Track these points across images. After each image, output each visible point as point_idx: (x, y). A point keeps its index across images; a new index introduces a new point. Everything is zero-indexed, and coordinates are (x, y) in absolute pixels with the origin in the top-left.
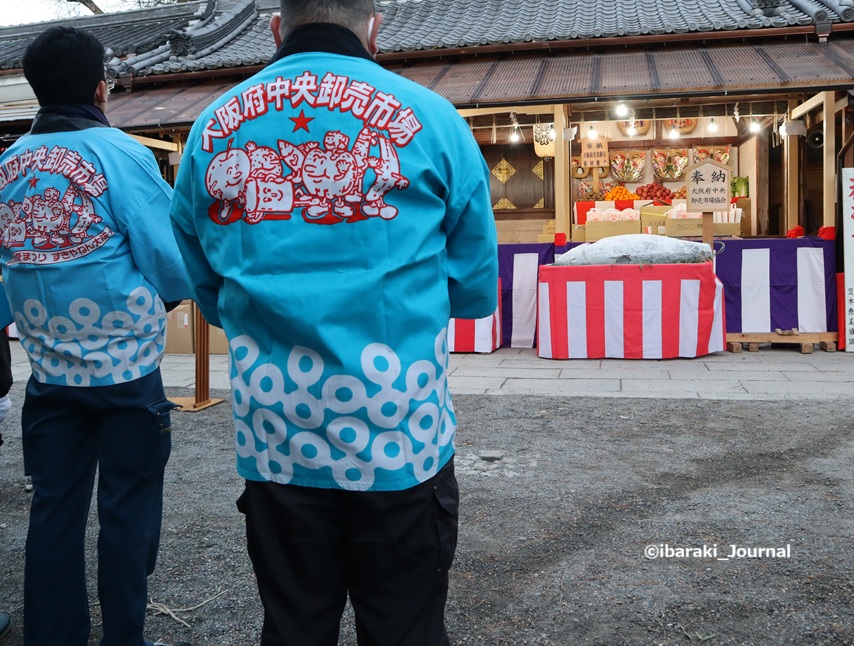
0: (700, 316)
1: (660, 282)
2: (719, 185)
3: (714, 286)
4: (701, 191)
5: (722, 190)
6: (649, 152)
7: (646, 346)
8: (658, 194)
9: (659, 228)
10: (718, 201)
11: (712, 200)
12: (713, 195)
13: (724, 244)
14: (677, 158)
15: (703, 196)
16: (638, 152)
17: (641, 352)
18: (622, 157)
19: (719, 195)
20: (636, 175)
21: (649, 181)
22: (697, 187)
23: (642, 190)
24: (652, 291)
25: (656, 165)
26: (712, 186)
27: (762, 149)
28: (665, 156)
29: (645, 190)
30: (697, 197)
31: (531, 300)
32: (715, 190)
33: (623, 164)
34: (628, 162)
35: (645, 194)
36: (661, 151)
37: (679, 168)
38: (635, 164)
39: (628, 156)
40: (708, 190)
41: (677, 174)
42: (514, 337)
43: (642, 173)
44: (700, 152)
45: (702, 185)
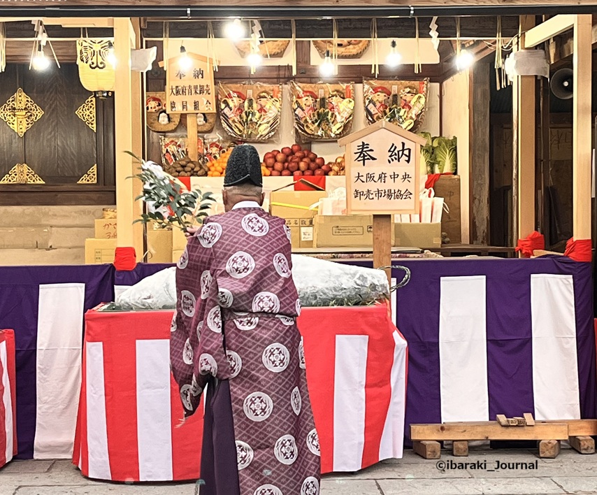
0: (368, 399)
2: (401, 167)
3: (392, 345)
4: (370, 177)
5: (406, 177)
6: (287, 87)
8: (302, 165)
9: (303, 229)
10: (399, 195)
11: (389, 195)
12: (390, 185)
13: (408, 272)
14: (335, 101)
15: (373, 186)
16: (267, 86)
18: (240, 96)
19: (400, 185)
20: (263, 130)
21: (287, 140)
22: (364, 171)
23: (275, 157)
25: (298, 111)
26: (389, 169)
27: (479, 91)
28: (314, 96)
29: (280, 157)
30: (363, 187)
31: (70, 369)
32: (395, 176)
33: (240, 109)
34: (251, 105)
35: (278, 166)
36: (308, 87)
37: (339, 118)
38: (262, 110)
39: (250, 93)
40: (382, 177)
41: (335, 129)
42: (40, 439)
43: (275, 127)
44: (375, 90)
45: (373, 168)
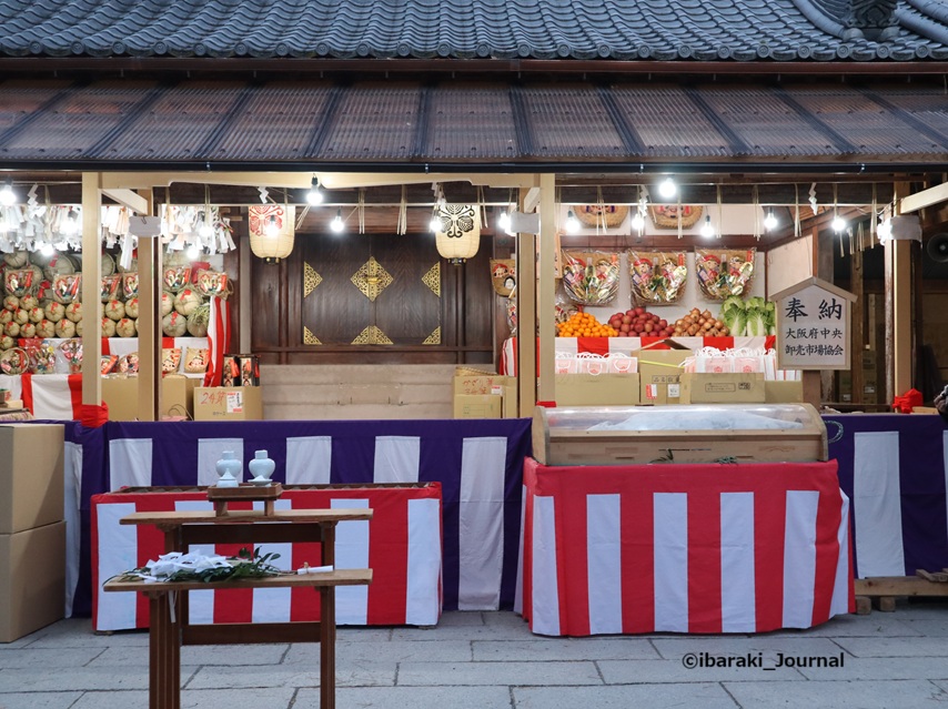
0: (819, 556)
1: (752, 494)
2: (832, 323)
3: (841, 501)
4: (802, 333)
5: (837, 333)
6: (624, 256)
7: (727, 609)
8: (648, 327)
9: (670, 387)
10: (830, 351)
11: (820, 350)
12: (821, 340)
13: (841, 427)
14: (669, 268)
15: (805, 342)
16: (607, 255)
17: (720, 620)
18: (581, 263)
19: (831, 341)
20: (603, 293)
21: (624, 306)
22: (795, 327)
23: (620, 319)
24: (737, 510)
25: (636, 278)
26: (820, 325)
28: (650, 265)
29: (626, 319)
30: (794, 343)
31: (492, 521)
32: (825, 332)
33: (581, 275)
34: (591, 272)
35: (625, 327)
36: (644, 255)
37: (673, 284)
38: (601, 276)
39: (589, 261)
40: (813, 333)
41: (669, 294)
42: (465, 590)
43: (613, 291)
44: (707, 258)
45: (805, 324)
